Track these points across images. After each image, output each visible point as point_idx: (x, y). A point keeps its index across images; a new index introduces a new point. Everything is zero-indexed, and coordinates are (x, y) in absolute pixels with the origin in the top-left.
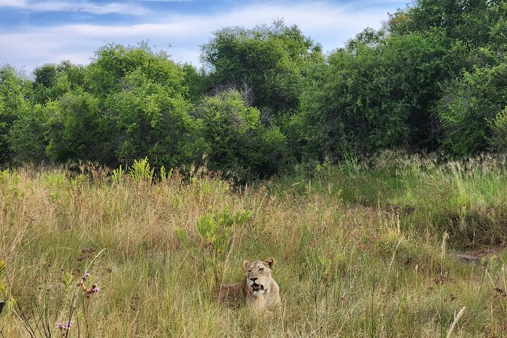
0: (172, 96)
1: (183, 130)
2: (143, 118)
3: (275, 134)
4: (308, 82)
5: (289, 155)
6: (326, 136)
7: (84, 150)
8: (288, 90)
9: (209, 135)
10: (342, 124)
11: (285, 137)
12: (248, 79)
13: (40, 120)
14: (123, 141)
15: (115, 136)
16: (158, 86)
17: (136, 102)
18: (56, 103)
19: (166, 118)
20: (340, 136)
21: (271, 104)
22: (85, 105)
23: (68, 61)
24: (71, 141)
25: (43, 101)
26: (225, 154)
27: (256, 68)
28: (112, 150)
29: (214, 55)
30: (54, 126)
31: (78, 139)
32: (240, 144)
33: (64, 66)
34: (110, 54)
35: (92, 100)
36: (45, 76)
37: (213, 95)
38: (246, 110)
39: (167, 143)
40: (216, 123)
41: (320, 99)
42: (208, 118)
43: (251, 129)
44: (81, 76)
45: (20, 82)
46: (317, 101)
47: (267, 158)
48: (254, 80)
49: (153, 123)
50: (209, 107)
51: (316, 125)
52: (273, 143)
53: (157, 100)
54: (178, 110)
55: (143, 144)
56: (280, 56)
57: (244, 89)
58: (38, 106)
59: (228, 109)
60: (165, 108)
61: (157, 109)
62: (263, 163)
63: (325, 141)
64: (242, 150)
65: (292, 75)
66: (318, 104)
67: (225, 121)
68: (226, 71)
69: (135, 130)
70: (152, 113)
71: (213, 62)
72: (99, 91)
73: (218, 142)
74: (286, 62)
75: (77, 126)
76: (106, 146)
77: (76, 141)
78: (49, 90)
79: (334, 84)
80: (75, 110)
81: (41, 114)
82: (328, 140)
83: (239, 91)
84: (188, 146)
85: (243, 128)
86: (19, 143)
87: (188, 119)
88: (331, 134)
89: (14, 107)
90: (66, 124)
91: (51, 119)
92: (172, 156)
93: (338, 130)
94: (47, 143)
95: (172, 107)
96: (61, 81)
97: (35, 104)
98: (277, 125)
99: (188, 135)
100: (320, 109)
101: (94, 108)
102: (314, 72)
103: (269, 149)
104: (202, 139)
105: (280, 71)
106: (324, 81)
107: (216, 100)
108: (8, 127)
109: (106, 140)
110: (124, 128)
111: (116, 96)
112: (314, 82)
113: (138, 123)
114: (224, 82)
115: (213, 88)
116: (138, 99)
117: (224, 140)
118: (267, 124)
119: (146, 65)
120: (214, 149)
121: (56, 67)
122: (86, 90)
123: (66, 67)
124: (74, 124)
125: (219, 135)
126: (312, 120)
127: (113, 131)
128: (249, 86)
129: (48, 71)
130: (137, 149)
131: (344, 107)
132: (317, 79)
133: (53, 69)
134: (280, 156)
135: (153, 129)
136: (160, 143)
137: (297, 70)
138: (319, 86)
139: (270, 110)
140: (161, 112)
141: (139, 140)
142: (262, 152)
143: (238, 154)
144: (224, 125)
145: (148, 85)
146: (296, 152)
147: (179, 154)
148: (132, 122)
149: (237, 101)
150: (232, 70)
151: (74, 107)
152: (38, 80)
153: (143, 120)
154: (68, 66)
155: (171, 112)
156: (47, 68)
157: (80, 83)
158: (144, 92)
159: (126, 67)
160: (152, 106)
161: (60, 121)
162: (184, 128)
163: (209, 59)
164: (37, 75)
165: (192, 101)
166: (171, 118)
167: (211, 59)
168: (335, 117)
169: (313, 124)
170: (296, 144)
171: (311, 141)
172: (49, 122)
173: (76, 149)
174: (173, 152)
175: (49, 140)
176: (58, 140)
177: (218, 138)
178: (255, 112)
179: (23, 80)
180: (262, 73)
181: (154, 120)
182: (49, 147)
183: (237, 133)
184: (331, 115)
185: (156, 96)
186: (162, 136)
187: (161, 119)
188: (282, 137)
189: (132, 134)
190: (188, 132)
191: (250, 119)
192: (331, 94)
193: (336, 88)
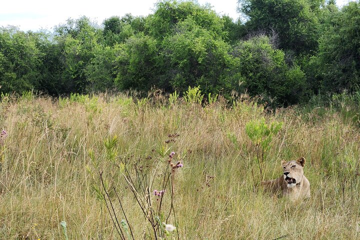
0: (215, 38)
1: (224, 66)
2: (192, 56)
3: (296, 71)
4: (326, 28)
5: (307, 89)
6: (340, 72)
7: (144, 81)
8: (308, 36)
9: (244, 72)
10: (354, 62)
11: (305, 74)
12: (275, 27)
13: (109, 59)
14: (176, 74)
15: (168, 70)
16: (204, 31)
17: (187, 43)
18: (122, 45)
19: (210, 56)
20: (352, 72)
21: (294, 47)
22: (146, 45)
23: (130, 14)
24: (134, 74)
25: (111, 44)
26: (256, 87)
27: (282, 17)
28: (167, 81)
29: (248, 6)
30: (121, 63)
31: (139, 72)
32: (268, 79)
33: (127, 18)
34: (166, 5)
35: (152, 42)
36: (112, 25)
37: (247, 39)
38: (273, 51)
39: (211, 76)
40: (249, 62)
41: (335, 41)
42: (243, 58)
43: (277, 67)
44: (142, 25)
45: (93, 30)
46: (333, 43)
47: (289, 91)
48: (280, 27)
49: (200, 60)
50: (244, 49)
51: (331, 63)
52: (295, 79)
53: (203, 42)
54: (220, 49)
55: (192, 76)
56: (302, 8)
57: (272, 35)
58: (108, 48)
59: (259, 51)
60: (210, 48)
61: (203, 48)
62: (286, 95)
63: (338, 77)
64: (270, 85)
65: (312, 24)
66: (334, 45)
67: (257, 61)
68: (257, 21)
69: (185, 65)
70: (200, 52)
71: (247, 13)
72: (157, 35)
73: (251, 78)
74: (307, 12)
75: (139, 62)
76: (162, 78)
77: (138, 74)
78: (116, 36)
79: (348, 29)
80: (138, 50)
81: (110, 54)
82: (341, 75)
83: (268, 36)
84: (227, 78)
85: (271, 66)
86: (94, 75)
87: (228, 58)
88: (344, 71)
89: (90, 48)
90: (131, 61)
91: (119, 57)
92: (215, 86)
93: (350, 67)
94: (115, 76)
95: (215, 47)
96: (126, 28)
97: (105, 46)
98: (299, 65)
99: (228, 70)
100: (335, 49)
101: (153, 48)
102: (331, 19)
103: (292, 84)
104: (239, 74)
105: (302, 20)
106: (340, 26)
107: (249, 43)
108: (84, 64)
109: (161, 73)
110: (177, 64)
111: (170, 39)
112: (331, 27)
113: (188, 60)
114: (256, 29)
115: (247, 33)
116: (189, 41)
117: (255, 76)
118: (290, 64)
119: (195, 13)
120: (248, 83)
121: (120, 19)
122: (146, 33)
123: (129, 19)
124: (137, 61)
125: (251, 71)
126: (328, 59)
127: (168, 66)
128: (276, 32)
129: (114, 22)
130: (186, 80)
131: (357, 47)
132: (334, 24)
133: (119, 20)
134: (300, 90)
135: (200, 64)
136: (205, 76)
137: (316, 19)
138: (335, 31)
139: (293, 52)
140: (206, 51)
141: (188, 74)
142: (286, 85)
143: (266, 87)
144: (255, 64)
145: (197, 29)
146: (314, 87)
147: (220, 85)
148: (183, 59)
149: (266, 45)
150: (262, 19)
151: (137, 47)
152: (106, 29)
153: (192, 57)
154: (130, 18)
155: (214, 51)
156: (113, 19)
157: (141, 30)
158: (193, 35)
159: (178, 16)
160: (199, 46)
161: (126, 59)
162: (225, 65)
163: (243, 10)
164: (106, 25)
165: (231, 44)
166: (214, 56)
167: (245, 11)
168: (348, 56)
169: (330, 62)
170: (314, 81)
171: (327, 77)
172: (117, 59)
173: (138, 81)
174: (216, 83)
175: (117, 74)
176: (124, 73)
177: (251, 74)
178: (281, 54)
179: (96, 28)
180: (287, 22)
181: (201, 57)
182: (116, 79)
183: (266, 70)
184: (345, 54)
185: (203, 38)
186: (206, 70)
187: (207, 57)
188: (302, 74)
189: (183, 68)
190: (228, 67)
191: (277, 59)
192: (346, 37)
193: (350, 32)
